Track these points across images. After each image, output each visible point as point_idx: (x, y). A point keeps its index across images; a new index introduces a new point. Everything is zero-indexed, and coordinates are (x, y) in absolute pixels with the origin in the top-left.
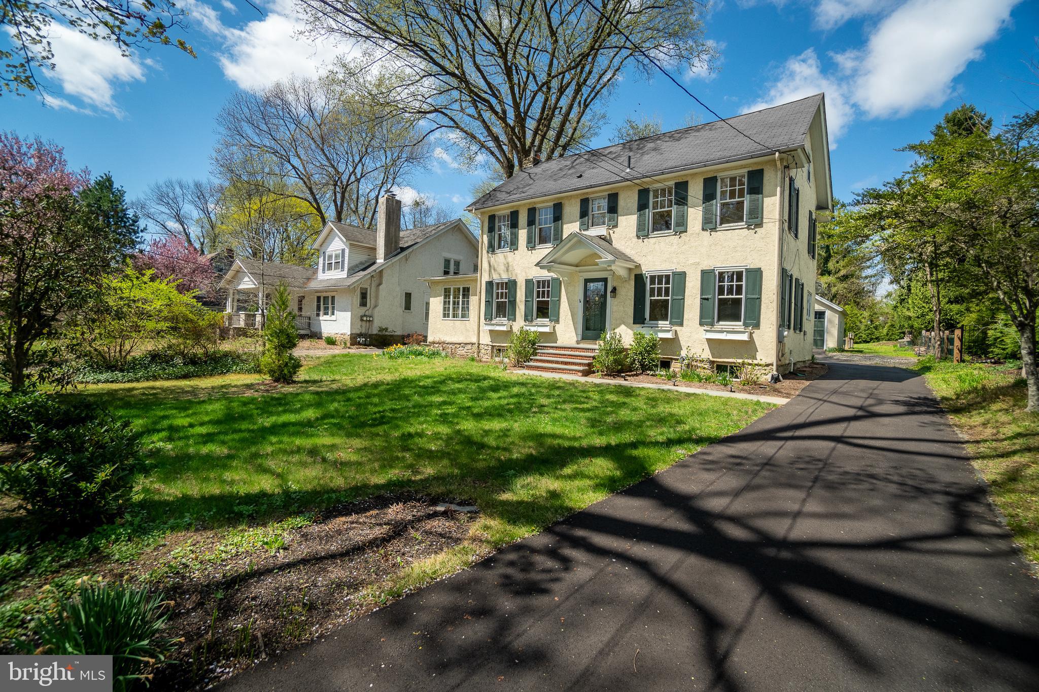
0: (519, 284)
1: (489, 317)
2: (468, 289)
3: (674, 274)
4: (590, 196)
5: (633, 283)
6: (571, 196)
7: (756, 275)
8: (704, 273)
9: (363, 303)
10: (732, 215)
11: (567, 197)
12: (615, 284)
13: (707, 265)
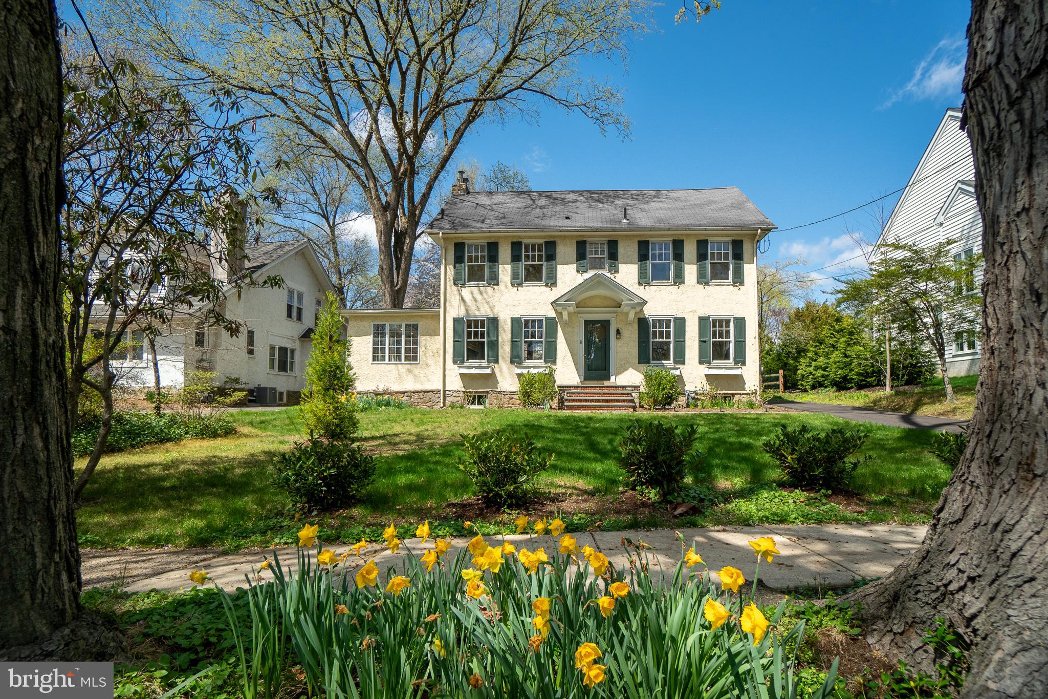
0: (501, 323)
1: (458, 358)
2: (415, 327)
3: (676, 319)
4: (588, 239)
5: (636, 326)
6: (565, 236)
7: (740, 323)
8: (701, 319)
9: (200, 342)
10: (719, 273)
11: (560, 236)
12: (618, 326)
13: (704, 312)
